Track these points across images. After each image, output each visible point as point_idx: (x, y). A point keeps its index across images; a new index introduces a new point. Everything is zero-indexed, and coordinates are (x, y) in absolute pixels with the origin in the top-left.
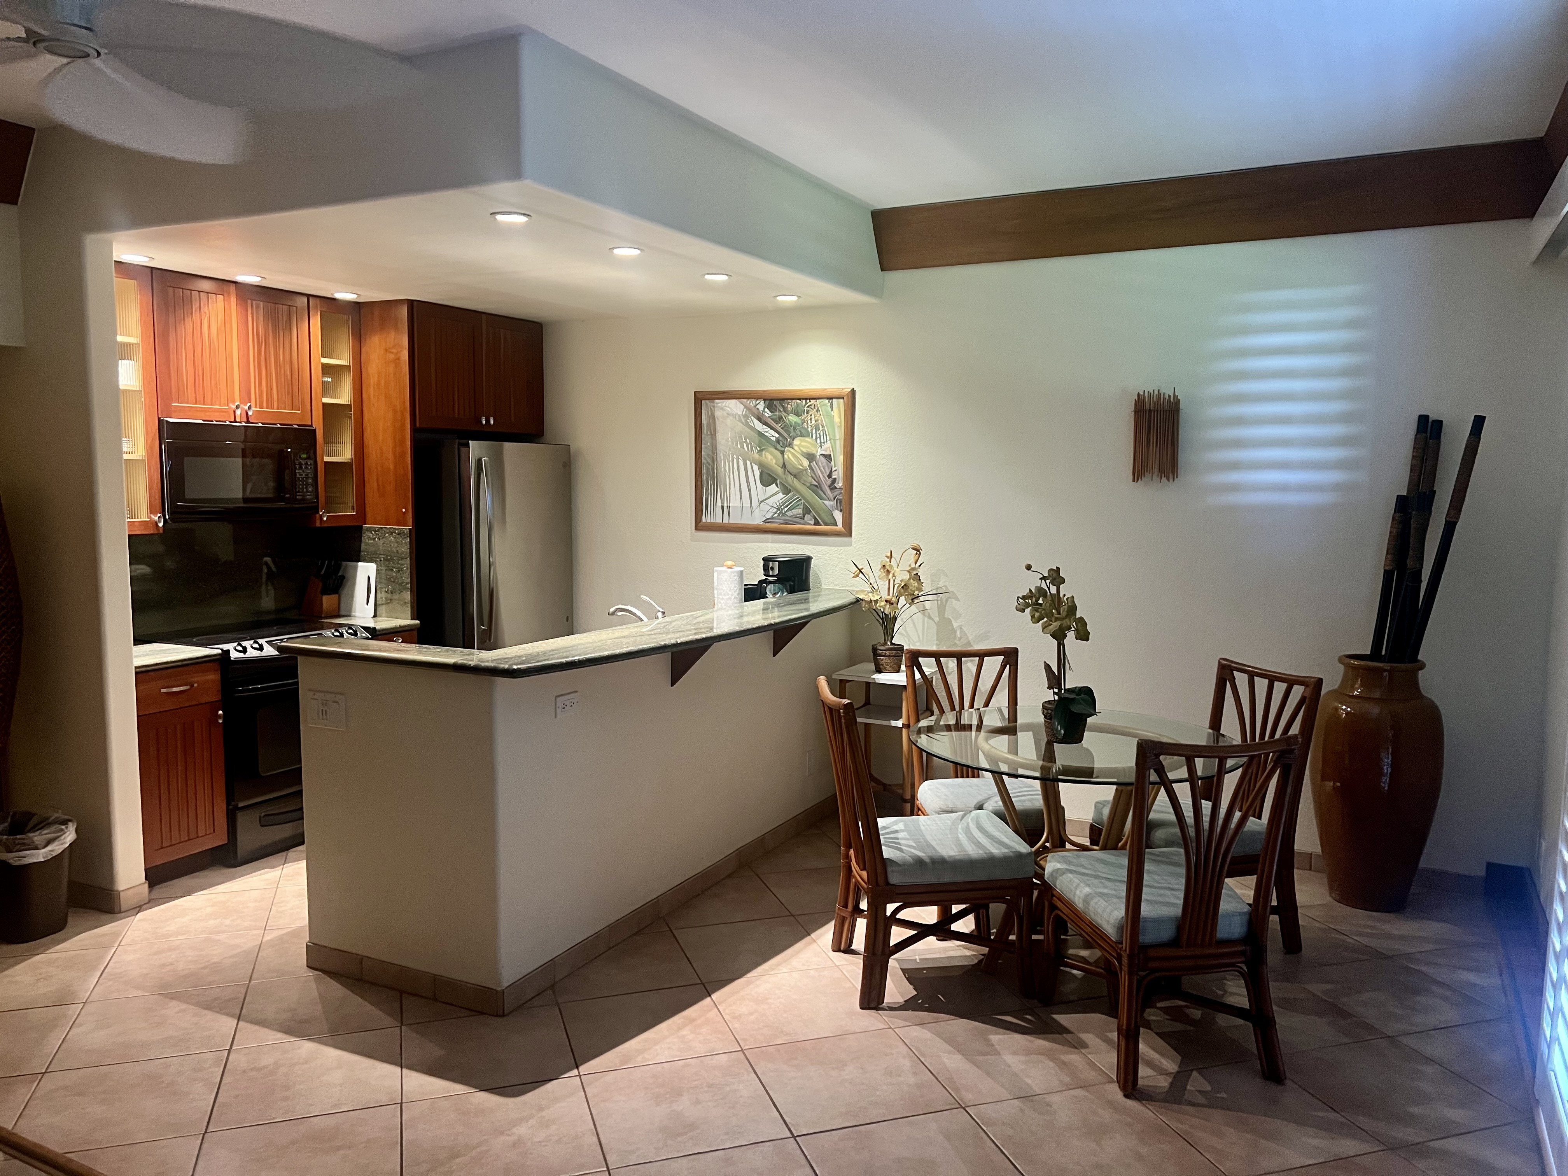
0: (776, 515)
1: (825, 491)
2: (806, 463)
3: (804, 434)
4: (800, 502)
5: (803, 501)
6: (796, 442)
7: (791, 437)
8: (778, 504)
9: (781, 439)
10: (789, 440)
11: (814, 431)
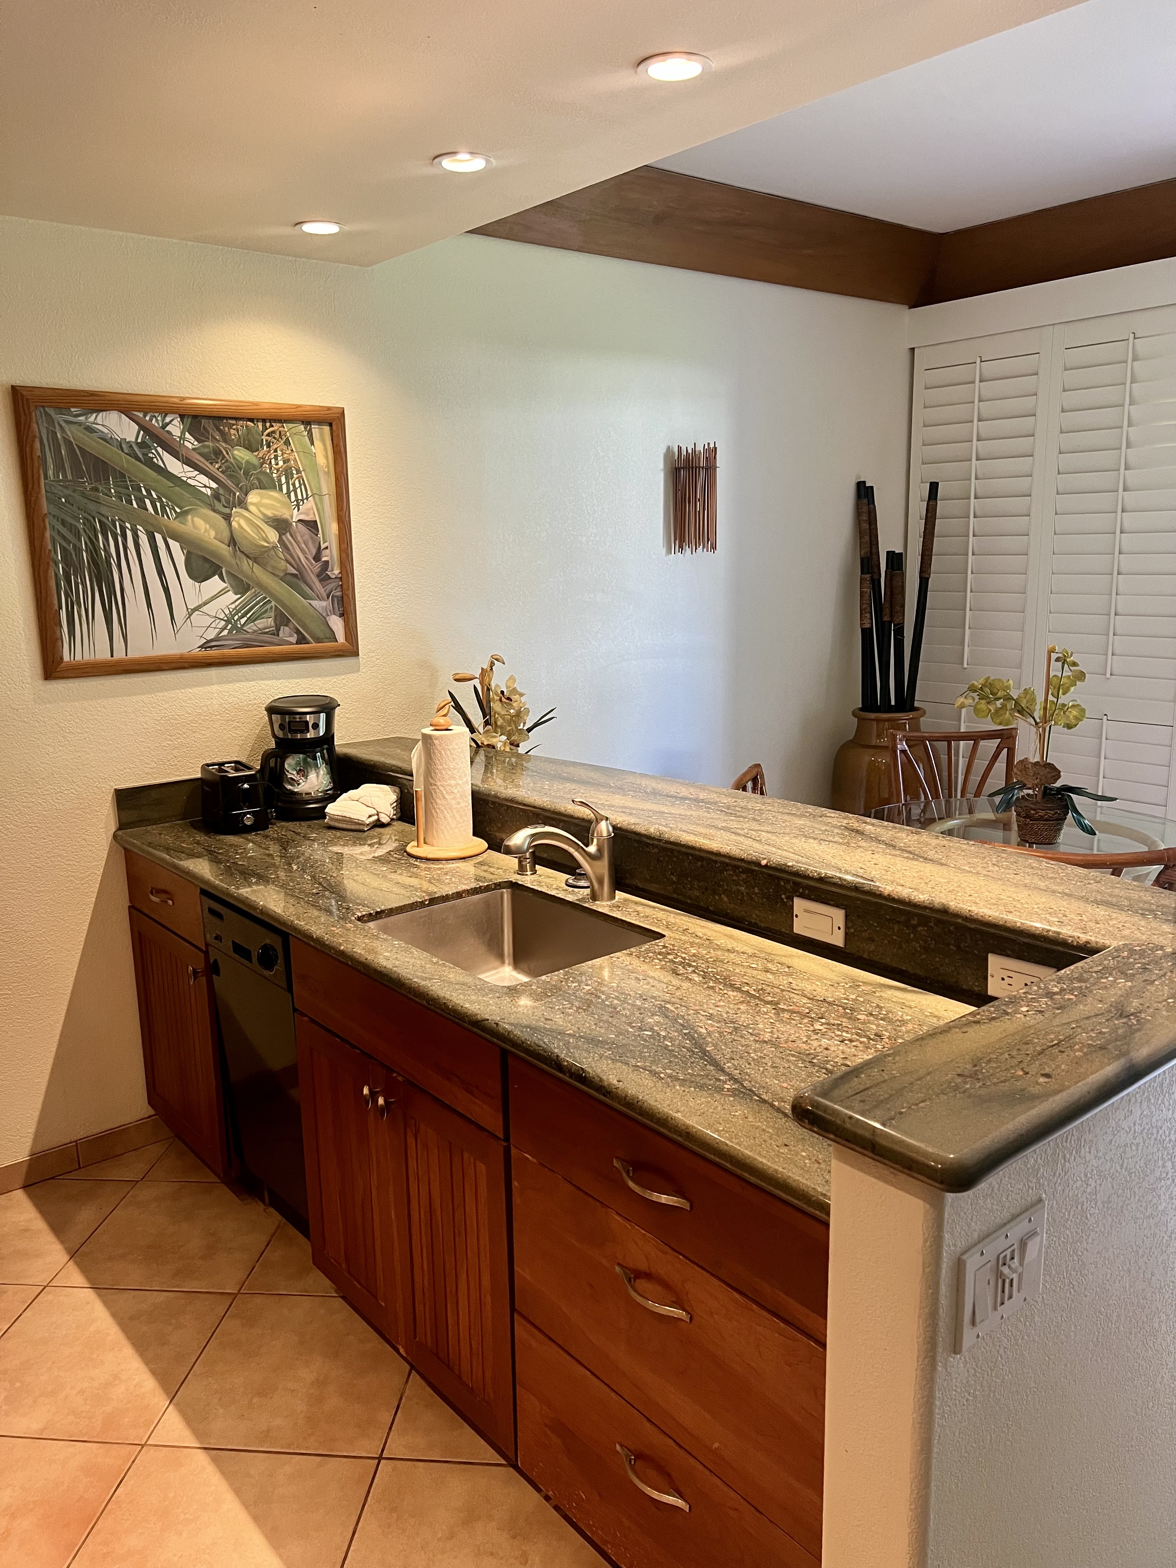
0: (225, 632)
1: (311, 583)
2: (273, 536)
3: (267, 484)
4: (268, 606)
5: (273, 603)
6: (253, 497)
7: (241, 489)
8: (227, 612)
9: (221, 491)
10: (238, 494)
11: (283, 479)
